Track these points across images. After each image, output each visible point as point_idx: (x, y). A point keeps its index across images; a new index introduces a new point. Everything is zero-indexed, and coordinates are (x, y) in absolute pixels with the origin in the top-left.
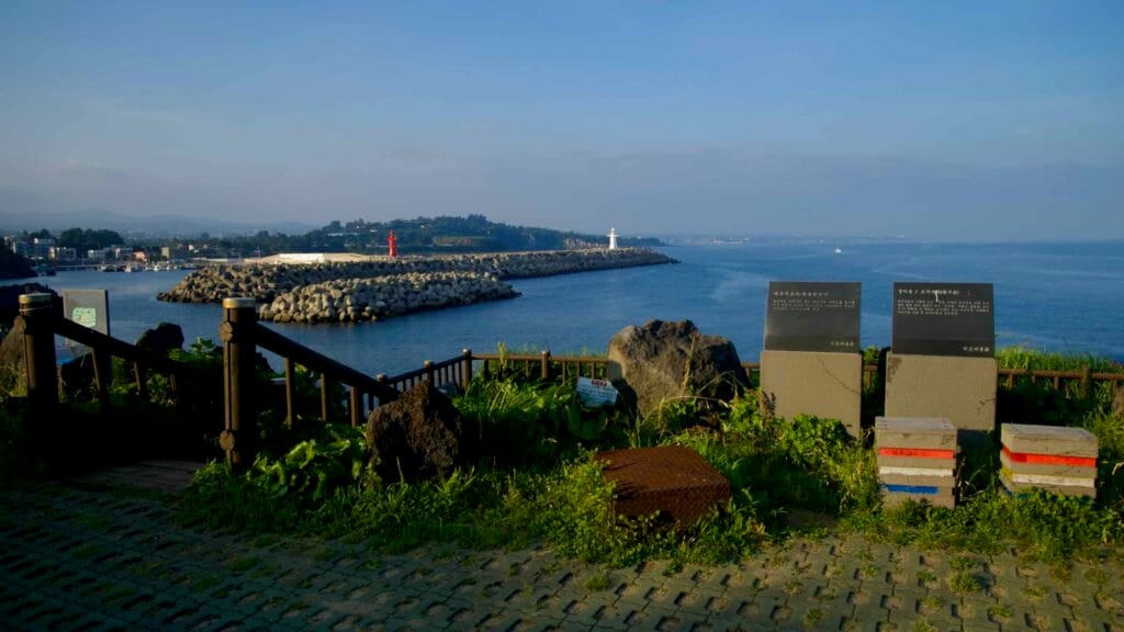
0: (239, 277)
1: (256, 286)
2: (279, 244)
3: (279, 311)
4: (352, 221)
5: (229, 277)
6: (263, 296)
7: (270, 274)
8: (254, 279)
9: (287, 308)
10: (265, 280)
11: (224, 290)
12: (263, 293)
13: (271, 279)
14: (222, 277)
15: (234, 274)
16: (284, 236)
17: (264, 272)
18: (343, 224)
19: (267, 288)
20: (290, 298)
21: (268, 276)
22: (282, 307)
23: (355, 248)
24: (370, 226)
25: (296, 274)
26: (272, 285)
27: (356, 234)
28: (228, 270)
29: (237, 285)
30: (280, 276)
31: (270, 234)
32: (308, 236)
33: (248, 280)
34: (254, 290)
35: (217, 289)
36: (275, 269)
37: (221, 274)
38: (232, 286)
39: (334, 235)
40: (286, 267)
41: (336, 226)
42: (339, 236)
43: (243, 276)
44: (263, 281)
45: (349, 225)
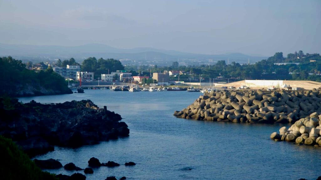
0: (243, 101)
1: (258, 109)
3: (299, 134)
4: (293, 53)
5: (234, 100)
6: (265, 118)
7: (269, 98)
8: (256, 103)
10: (266, 104)
11: (231, 111)
12: (264, 115)
13: (270, 103)
14: (229, 100)
15: (238, 97)
17: (264, 97)
18: (285, 56)
19: (267, 111)
21: (267, 101)
22: (302, 131)
23: (298, 75)
24: (309, 57)
25: (291, 100)
26: (271, 109)
27: (298, 64)
28: (233, 94)
29: (242, 108)
30: (277, 101)
33: (250, 104)
34: (256, 112)
35: (225, 110)
36: (273, 94)
37: (227, 98)
38: (237, 108)
39: (279, 64)
40: (282, 93)
41: (279, 56)
42: (283, 65)
43: (246, 100)
44: (263, 105)
45: (290, 56)
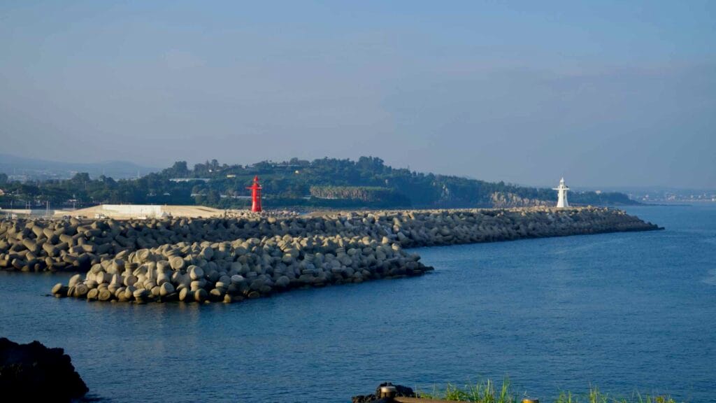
0: (43, 236)
1: (66, 249)
2: (103, 192)
3: (95, 285)
4: (204, 163)
5: (29, 235)
6: (75, 263)
7: (86, 232)
8: (63, 239)
9: (107, 282)
10: (80, 241)
11: (20, 253)
12: (74, 259)
13: (87, 240)
14: (20, 236)
15: (37, 231)
16: (110, 180)
17: (79, 230)
18: (191, 167)
19: (81, 251)
20: (112, 267)
21: (83, 236)
22: (99, 279)
23: (205, 198)
24: (226, 169)
25: (123, 234)
26: (88, 248)
27: (207, 180)
28: (28, 226)
29: (40, 247)
30: (100, 236)
31: (91, 178)
32: (143, 181)
33: (55, 240)
34: (63, 253)
35: (11, 252)
36: (94, 226)
37: (18, 231)
38: (32, 248)
39: (179, 180)
40: (110, 223)
41: (181, 168)
42: (184, 182)
43: (49, 234)
44: (76, 242)
45: (198, 167)
